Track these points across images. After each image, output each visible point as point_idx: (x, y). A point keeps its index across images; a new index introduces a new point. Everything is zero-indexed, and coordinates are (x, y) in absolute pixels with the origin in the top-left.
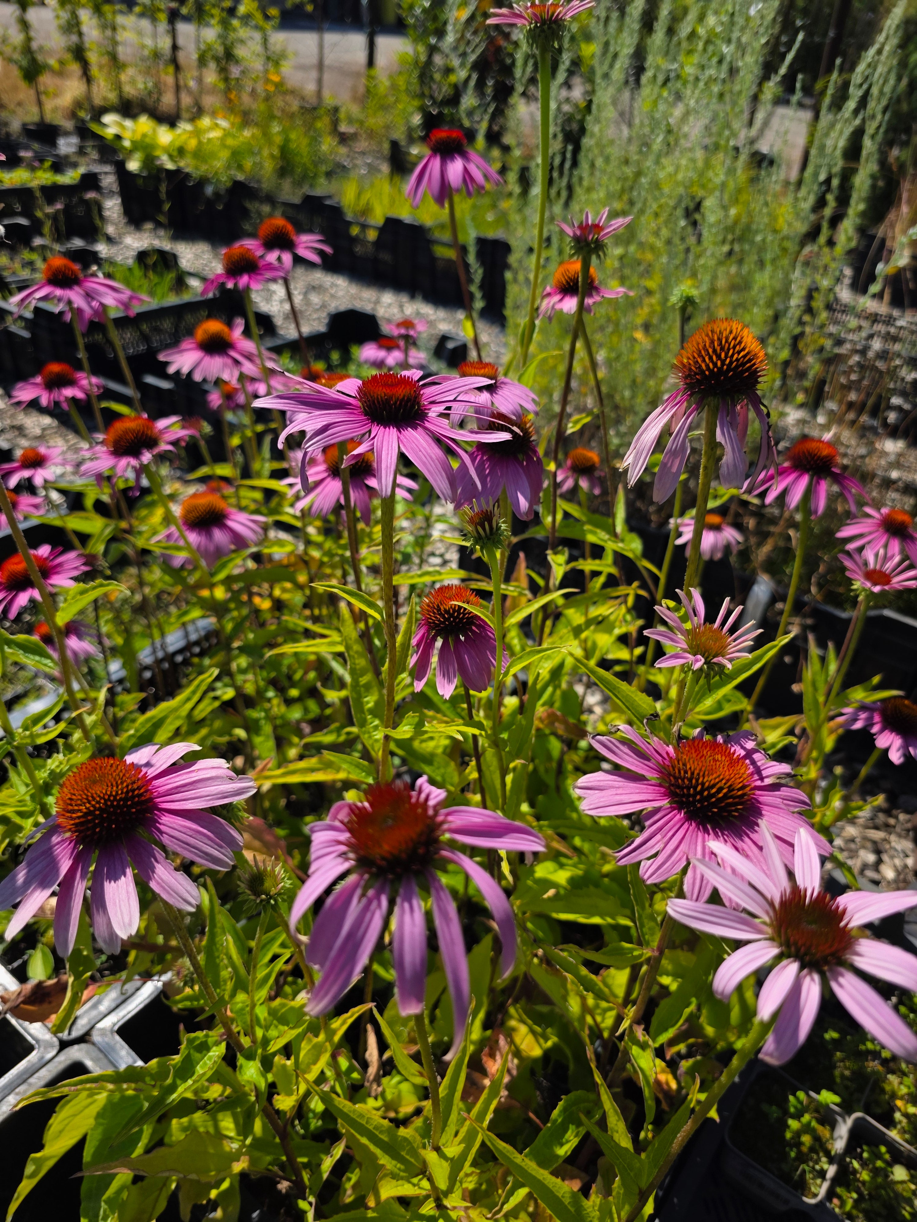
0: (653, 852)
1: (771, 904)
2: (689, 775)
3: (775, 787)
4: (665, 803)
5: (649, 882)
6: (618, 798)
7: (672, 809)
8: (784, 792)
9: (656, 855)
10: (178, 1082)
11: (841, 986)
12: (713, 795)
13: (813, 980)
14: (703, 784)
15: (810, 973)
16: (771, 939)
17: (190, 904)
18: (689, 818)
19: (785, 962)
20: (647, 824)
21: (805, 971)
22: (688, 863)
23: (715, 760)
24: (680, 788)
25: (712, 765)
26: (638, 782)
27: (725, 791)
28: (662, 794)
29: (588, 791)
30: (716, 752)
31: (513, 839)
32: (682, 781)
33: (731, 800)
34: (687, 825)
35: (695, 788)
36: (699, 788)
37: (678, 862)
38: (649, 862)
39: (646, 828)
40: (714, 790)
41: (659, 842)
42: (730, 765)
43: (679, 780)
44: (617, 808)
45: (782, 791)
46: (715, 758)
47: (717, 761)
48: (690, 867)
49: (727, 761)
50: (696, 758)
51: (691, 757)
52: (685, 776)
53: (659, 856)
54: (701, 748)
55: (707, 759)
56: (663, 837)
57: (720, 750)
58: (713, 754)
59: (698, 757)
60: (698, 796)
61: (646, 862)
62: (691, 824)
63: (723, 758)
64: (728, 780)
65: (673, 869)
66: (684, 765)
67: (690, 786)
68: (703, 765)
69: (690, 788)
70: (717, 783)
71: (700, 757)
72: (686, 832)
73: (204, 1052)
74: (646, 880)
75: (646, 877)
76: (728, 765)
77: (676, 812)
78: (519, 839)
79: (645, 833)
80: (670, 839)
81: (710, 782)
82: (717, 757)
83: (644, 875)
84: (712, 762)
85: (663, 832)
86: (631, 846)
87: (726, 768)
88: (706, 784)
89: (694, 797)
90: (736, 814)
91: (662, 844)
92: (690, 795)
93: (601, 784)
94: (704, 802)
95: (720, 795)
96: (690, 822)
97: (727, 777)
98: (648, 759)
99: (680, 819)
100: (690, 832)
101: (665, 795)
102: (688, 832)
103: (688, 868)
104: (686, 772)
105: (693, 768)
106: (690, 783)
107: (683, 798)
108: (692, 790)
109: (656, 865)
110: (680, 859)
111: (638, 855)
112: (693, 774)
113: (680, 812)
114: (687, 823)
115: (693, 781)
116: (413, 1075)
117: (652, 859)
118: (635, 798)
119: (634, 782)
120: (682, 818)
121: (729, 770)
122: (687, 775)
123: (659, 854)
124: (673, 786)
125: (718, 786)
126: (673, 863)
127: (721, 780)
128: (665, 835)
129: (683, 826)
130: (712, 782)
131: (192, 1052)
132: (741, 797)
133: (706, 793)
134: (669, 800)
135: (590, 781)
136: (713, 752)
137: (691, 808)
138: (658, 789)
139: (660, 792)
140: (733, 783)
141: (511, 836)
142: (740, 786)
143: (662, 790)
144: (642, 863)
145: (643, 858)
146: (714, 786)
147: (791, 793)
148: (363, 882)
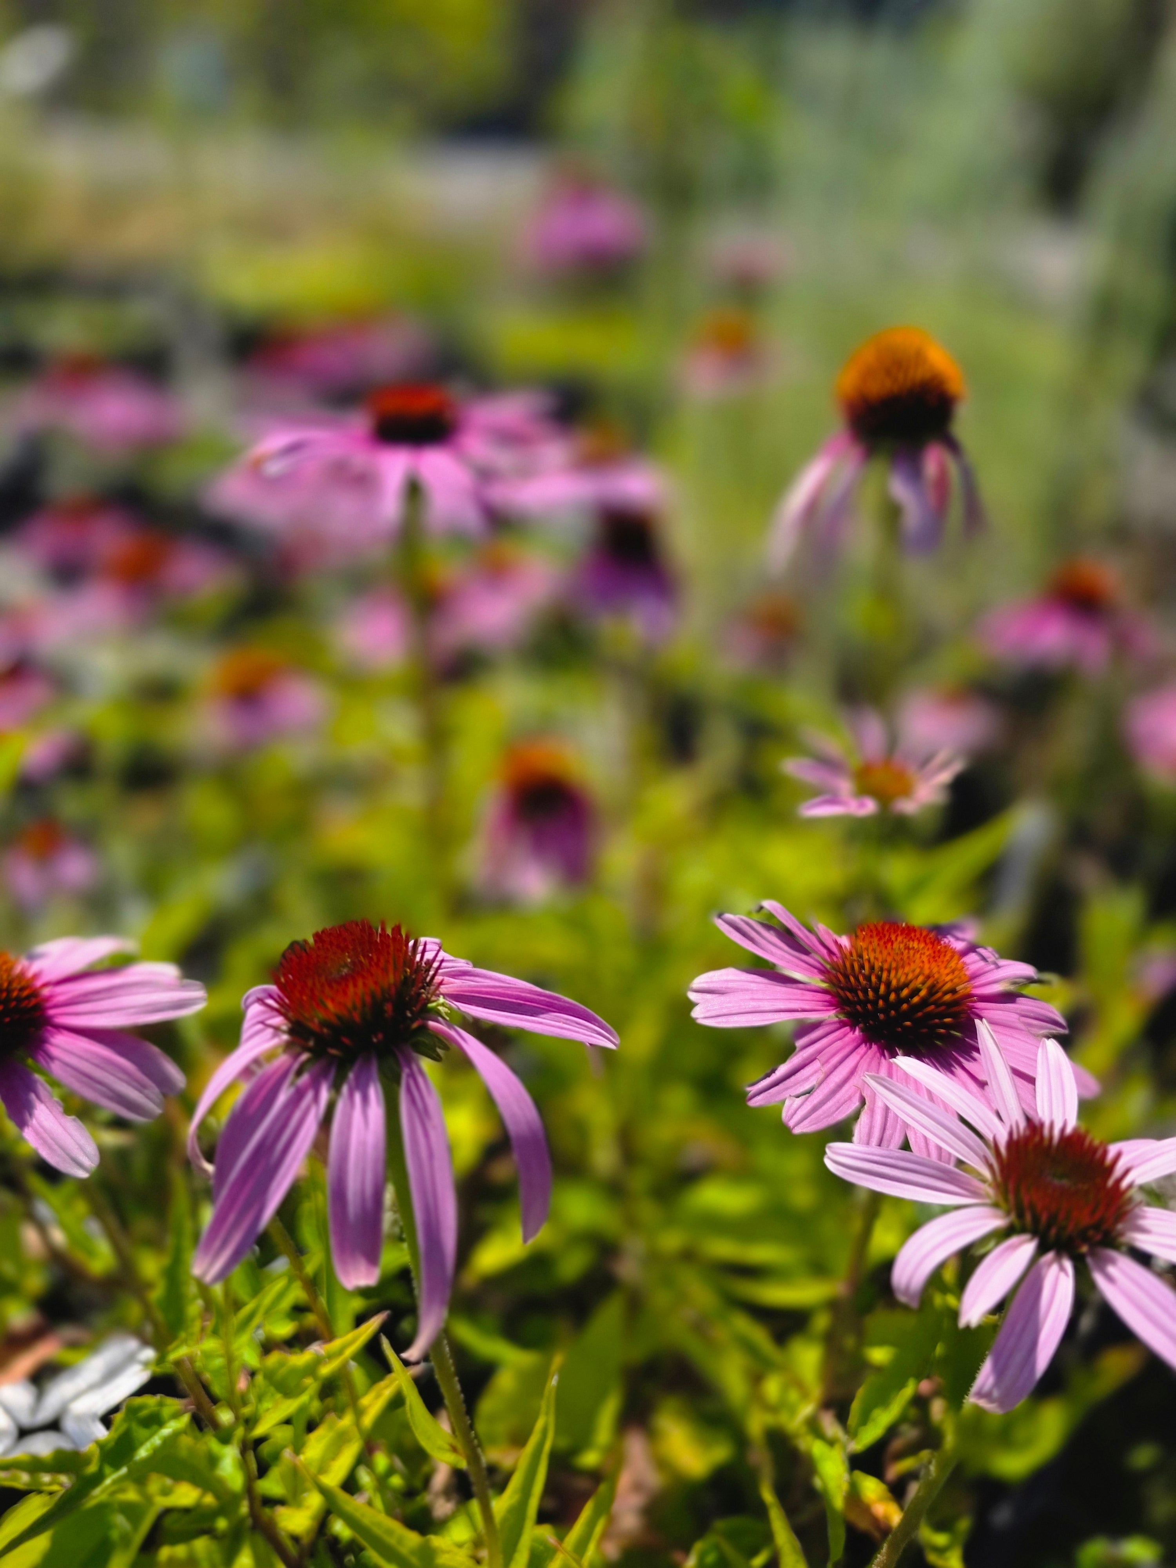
0: (807, 1087)
1: (994, 1149)
2: (866, 971)
3: (1008, 997)
4: (831, 1015)
5: (796, 1131)
6: (752, 1005)
7: (842, 1024)
8: (1022, 1005)
9: (809, 1092)
10: (107, 1469)
11: (1110, 1279)
12: (906, 1000)
13: (1062, 1269)
14: (888, 984)
15: (1059, 1257)
16: (996, 1205)
17: (80, 1165)
18: (868, 1039)
19: (1014, 1240)
20: (799, 1044)
21: (1050, 1256)
22: (863, 1102)
23: (907, 948)
24: (853, 991)
25: (902, 953)
26: (789, 985)
27: (923, 993)
28: (826, 1003)
29: (708, 996)
30: (911, 938)
31: (559, 1022)
32: (857, 979)
33: (932, 1007)
34: (863, 1048)
35: (876, 990)
36: (882, 989)
37: (845, 1101)
38: (798, 1101)
39: (797, 1049)
40: (905, 992)
41: (816, 1072)
42: (933, 955)
43: (852, 979)
44: (750, 1017)
45: (1021, 1004)
46: (907, 945)
47: (911, 949)
48: (866, 1107)
49: (928, 949)
50: (878, 945)
51: (871, 943)
52: (860, 972)
53: (815, 1094)
54: (888, 931)
55: (896, 946)
56: (823, 1065)
57: (918, 935)
58: (905, 940)
59: (882, 943)
60: (881, 1003)
61: (794, 1102)
62: (871, 1047)
63: (922, 945)
64: (928, 977)
65: (837, 1112)
66: (860, 956)
67: (868, 986)
68: (889, 954)
69: (869, 989)
70: (911, 981)
71: (885, 943)
72: (862, 1058)
73: (155, 1427)
74: (792, 1127)
75: (791, 1124)
76: (930, 955)
77: (847, 1029)
78: (571, 1023)
79: (795, 1058)
80: (835, 1067)
81: (898, 980)
82: (911, 944)
83: (789, 1120)
84: (903, 950)
85: (823, 1057)
86: (771, 1077)
87: (925, 958)
88: (894, 983)
89: (875, 1003)
90: (942, 1031)
91: (820, 1076)
92: (868, 1001)
93: (730, 985)
94: (890, 1012)
95: (916, 1000)
96: (868, 1044)
97: (927, 972)
98: (807, 953)
99: (853, 1040)
100: (867, 1058)
101: (831, 1004)
102: (864, 1057)
103: (862, 1110)
104: (862, 967)
105: (872, 960)
106: (868, 983)
107: (858, 1007)
108: (871, 994)
109: (808, 1106)
110: (850, 1098)
111: (779, 1093)
112: (872, 968)
113: (853, 1029)
114: (863, 1045)
115: (873, 979)
116: (440, 1448)
117: (802, 1098)
118: (782, 1005)
119: (782, 985)
120: (856, 1038)
121: (929, 962)
122: (864, 969)
123: (815, 1091)
124: (842, 989)
125: (912, 986)
126: (838, 1102)
127: (917, 977)
128: (827, 1061)
129: (857, 1050)
130: (903, 980)
131: (135, 1426)
132: (949, 1005)
133: (892, 997)
134: (834, 1011)
135: (712, 982)
136: (906, 938)
137: (871, 1022)
138: (820, 996)
139: (824, 1000)
140: (935, 982)
141: (556, 1016)
142: (948, 986)
143: (828, 997)
144: (787, 1103)
145: (790, 1096)
146: (906, 985)
147: (1032, 1006)
148: (296, 1066)
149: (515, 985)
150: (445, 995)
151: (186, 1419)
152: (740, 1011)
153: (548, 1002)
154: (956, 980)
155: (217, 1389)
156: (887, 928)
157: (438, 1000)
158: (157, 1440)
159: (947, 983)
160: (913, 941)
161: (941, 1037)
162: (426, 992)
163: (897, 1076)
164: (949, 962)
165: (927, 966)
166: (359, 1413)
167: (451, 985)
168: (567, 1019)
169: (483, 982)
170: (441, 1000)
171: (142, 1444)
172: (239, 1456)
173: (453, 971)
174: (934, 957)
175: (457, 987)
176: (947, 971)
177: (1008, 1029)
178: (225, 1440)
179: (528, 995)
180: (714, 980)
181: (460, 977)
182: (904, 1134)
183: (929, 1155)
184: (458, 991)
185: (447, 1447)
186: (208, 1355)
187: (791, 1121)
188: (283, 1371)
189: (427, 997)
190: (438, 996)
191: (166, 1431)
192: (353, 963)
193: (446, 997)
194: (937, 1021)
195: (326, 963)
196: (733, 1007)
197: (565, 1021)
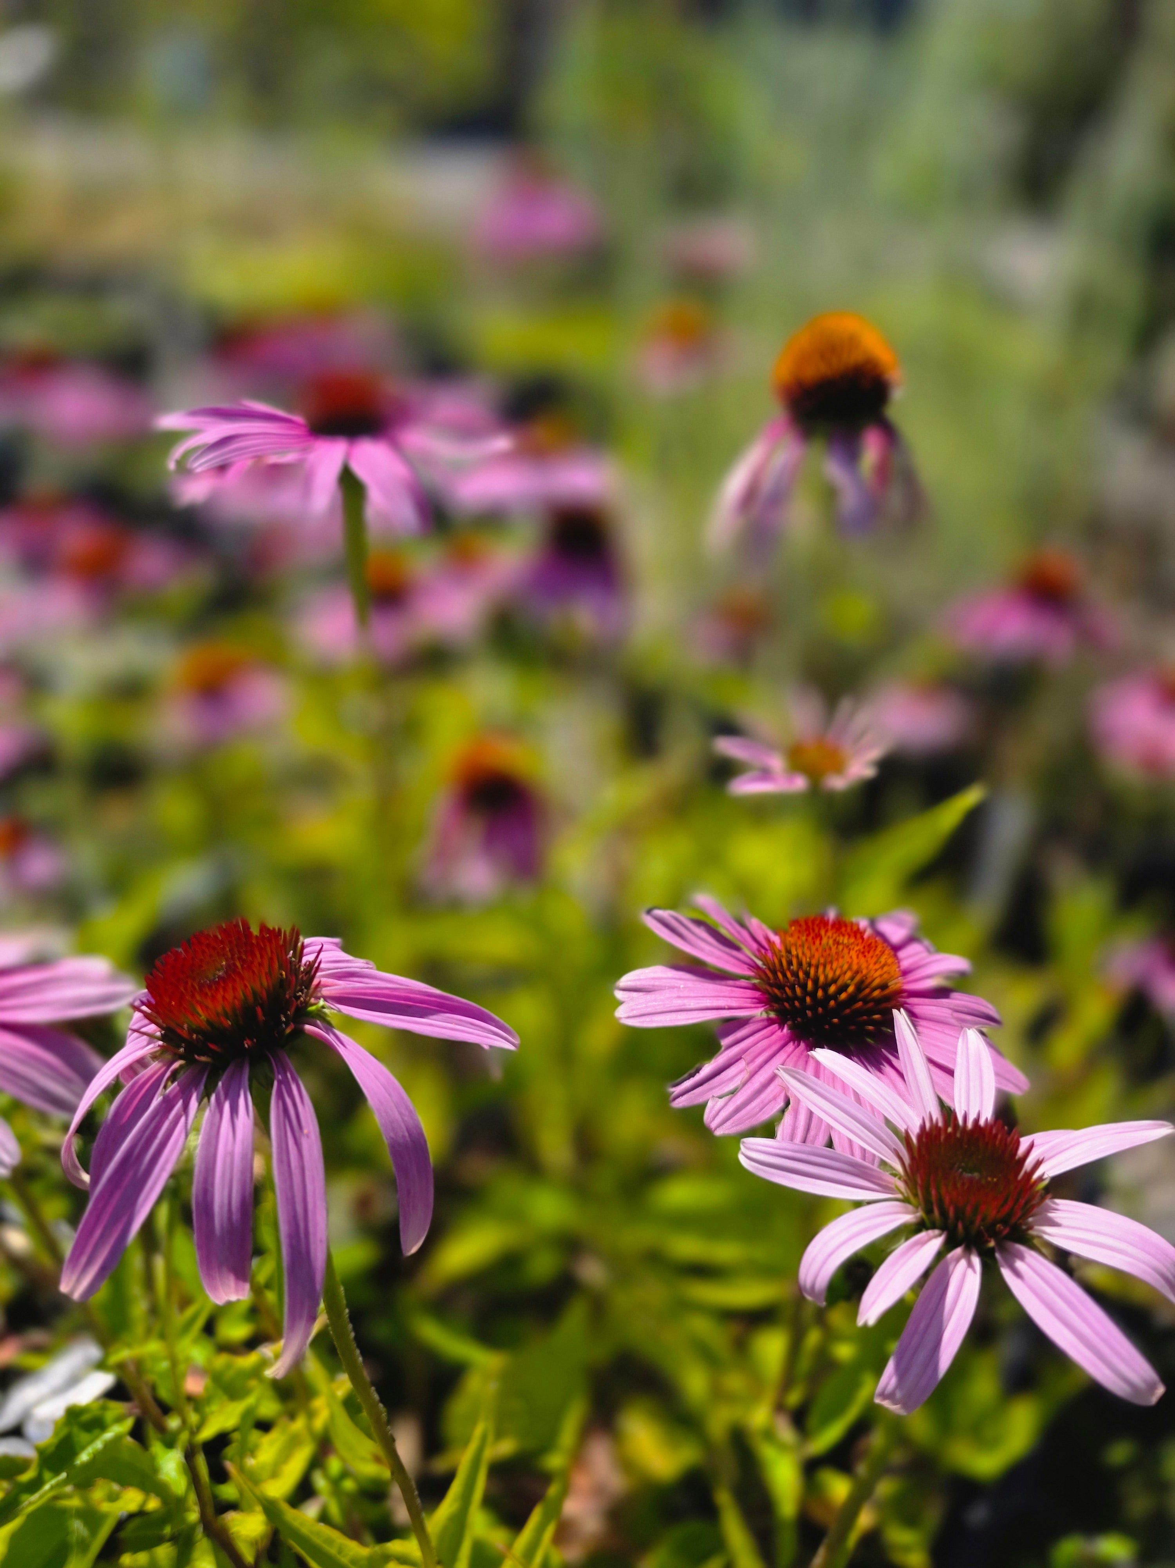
0: (731, 1086)
1: (907, 1140)
2: (794, 967)
3: (941, 993)
4: (759, 1013)
5: (718, 1133)
6: (677, 1003)
7: (770, 1022)
8: (958, 1000)
9: (733, 1092)
10: (47, 1475)
11: (1017, 1274)
12: (835, 997)
13: (970, 1265)
14: (816, 981)
15: (965, 1253)
16: (905, 1200)
18: (796, 1036)
19: (919, 1235)
20: (724, 1042)
21: (956, 1249)
22: (787, 1103)
24: (781, 987)
25: (830, 949)
26: (718, 982)
27: (851, 989)
28: (754, 1000)
29: (635, 994)
30: (841, 933)
31: (451, 1023)
32: (785, 975)
33: (860, 1004)
34: (790, 1047)
35: (804, 987)
36: (810, 985)
37: (770, 1101)
38: (721, 1102)
39: (723, 1048)
40: (832, 989)
41: (741, 1071)
42: (862, 950)
43: (780, 976)
44: (673, 1016)
45: (953, 999)
46: (837, 940)
47: (841, 944)
48: (790, 1107)
49: (858, 945)
50: (806, 940)
51: (799, 938)
52: (789, 969)
53: (739, 1094)
54: (817, 925)
55: (824, 941)
56: (748, 1064)
57: (849, 930)
58: (835, 936)
59: (810, 938)
60: (808, 999)
61: (717, 1102)
62: (799, 1045)
63: (852, 940)
64: (857, 972)
65: (760, 1113)
66: (789, 952)
67: (796, 983)
68: (817, 950)
69: (796, 986)
70: (839, 976)
71: (813, 938)
72: (788, 1056)
73: (97, 1431)
74: (713, 1129)
75: (713, 1125)
76: (859, 950)
77: (776, 1026)
78: (465, 1024)
79: (720, 1057)
80: (761, 1067)
81: (826, 977)
82: (841, 939)
83: (711, 1122)
84: (832, 946)
85: (747, 1056)
86: (695, 1077)
87: (853, 954)
88: (822, 979)
89: (802, 1000)
90: (871, 1028)
91: (745, 1075)
92: (796, 998)
93: (657, 983)
94: (818, 1009)
95: (843, 996)
96: (796, 1042)
97: (855, 967)
98: (738, 949)
99: (781, 1038)
100: (794, 1057)
101: (760, 1001)
102: (791, 1056)
103: (785, 1110)
104: (790, 963)
105: (800, 955)
106: (797, 979)
107: (786, 1004)
108: (798, 990)
109: (731, 1108)
110: (775, 1098)
111: (703, 1093)
112: (800, 964)
113: (781, 1027)
114: (791, 1044)
115: (801, 975)
116: (363, 1459)
117: (727, 1098)
118: (708, 1003)
119: (711, 981)
120: (784, 1035)
121: (858, 957)
122: (792, 965)
123: (739, 1091)
124: (771, 985)
125: (840, 982)
126: (762, 1103)
127: (845, 973)
128: (752, 1061)
129: (784, 1048)
130: (830, 975)
131: (75, 1430)
132: (878, 1001)
133: (820, 993)
134: (763, 1009)
135: (639, 980)
136: (836, 933)
137: (799, 1019)
138: (749, 993)
139: (753, 997)
140: (864, 978)
141: (448, 1017)
142: (876, 982)
143: (757, 994)
144: (710, 1104)
145: (713, 1096)
146: (834, 981)
147: (967, 1001)
148: (168, 1074)
149: (408, 986)
150: (326, 999)
151: (129, 1423)
152: (665, 1010)
153: (440, 1003)
154: (885, 976)
155: (164, 1393)
156: (817, 922)
157: (318, 1003)
158: (98, 1445)
159: (876, 978)
160: (843, 935)
161: (870, 1034)
162: (304, 995)
163: (824, 1075)
164: (879, 957)
165: (855, 961)
166: (311, 1415)
167: (336, 987)
168: (461, 1020)
169: (373, 984)
170: (322, 1002)
171: (83, 1448)
172: (183, 1460)
173: (339, 972)
174: (863, 953)
175: (340, 989)
176: (877, 966)
177: (941, 1025)
178: (170, 1444)
179: (418, 996)
180: (642, 978)
181: (347, 979)
182: (829, 1134)
183: (853, 1154)
184: (342, 993)
185: (369, 1456)
186: (154, 1358)
187: (713, 1123)
188: (230, 1374)
189: (305, 1000)
190: (319, 998)
191: (108, 1435)
192: (228, 965)
193: (328, 1000)
194: (865, 1017)
195: (201, 966)
196: (658, 1005)
197: (458, 1022)
